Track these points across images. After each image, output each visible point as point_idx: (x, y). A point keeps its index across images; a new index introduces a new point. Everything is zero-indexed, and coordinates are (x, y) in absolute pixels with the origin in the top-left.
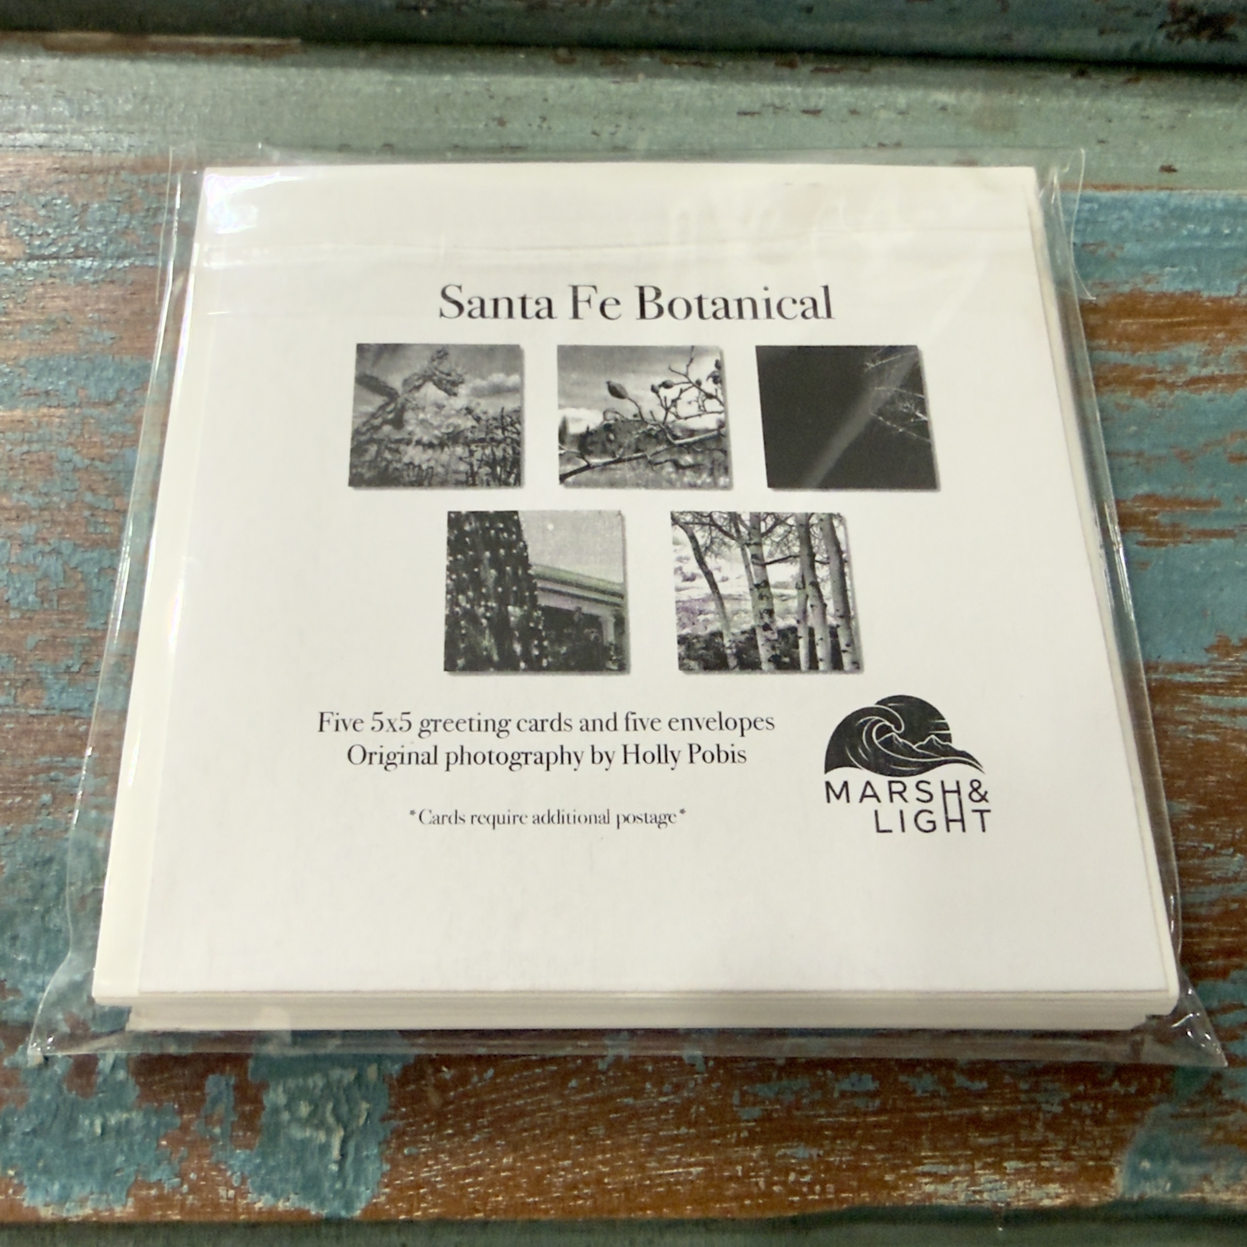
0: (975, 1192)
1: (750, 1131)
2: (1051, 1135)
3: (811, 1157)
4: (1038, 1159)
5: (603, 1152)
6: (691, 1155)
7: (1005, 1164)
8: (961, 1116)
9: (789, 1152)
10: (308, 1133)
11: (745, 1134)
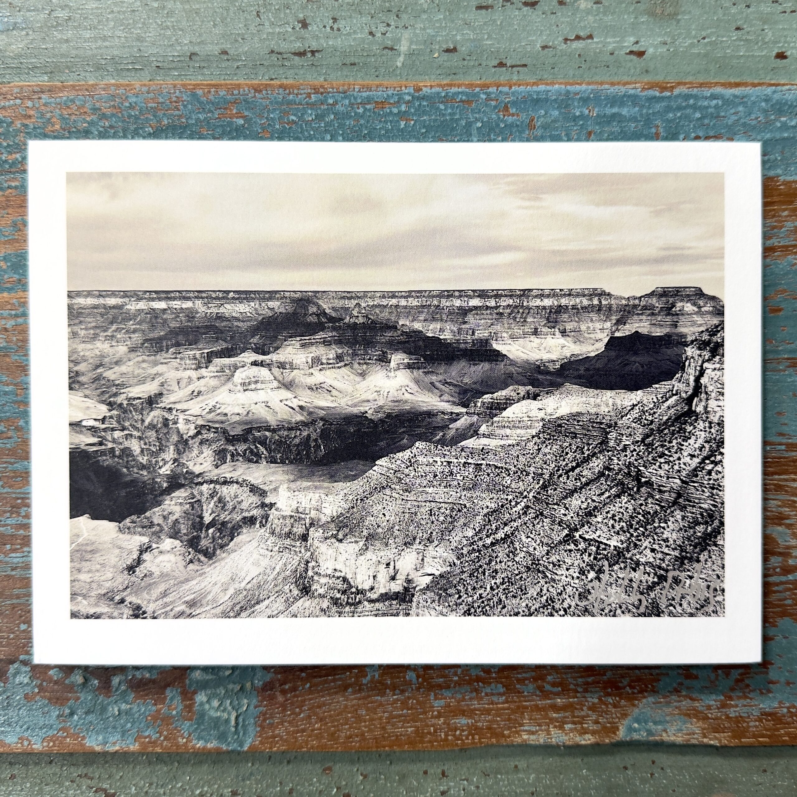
0: (548, 738)
1: (439, 712)
2: (590, 712)
3: (468, 723)
4: (582, 723)
5: (365, 722)
6: (408, 723)
7: (565, 726)
8: (546, 704)
9: (457, 721)
10: (219, 714)
11: (436, 713)
